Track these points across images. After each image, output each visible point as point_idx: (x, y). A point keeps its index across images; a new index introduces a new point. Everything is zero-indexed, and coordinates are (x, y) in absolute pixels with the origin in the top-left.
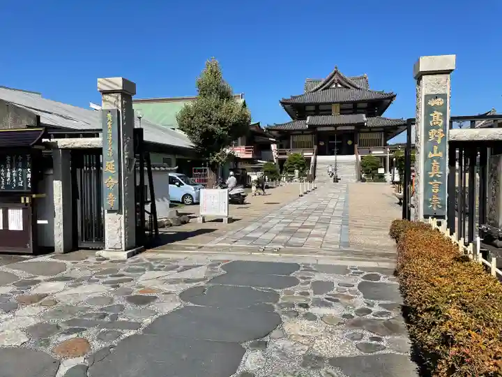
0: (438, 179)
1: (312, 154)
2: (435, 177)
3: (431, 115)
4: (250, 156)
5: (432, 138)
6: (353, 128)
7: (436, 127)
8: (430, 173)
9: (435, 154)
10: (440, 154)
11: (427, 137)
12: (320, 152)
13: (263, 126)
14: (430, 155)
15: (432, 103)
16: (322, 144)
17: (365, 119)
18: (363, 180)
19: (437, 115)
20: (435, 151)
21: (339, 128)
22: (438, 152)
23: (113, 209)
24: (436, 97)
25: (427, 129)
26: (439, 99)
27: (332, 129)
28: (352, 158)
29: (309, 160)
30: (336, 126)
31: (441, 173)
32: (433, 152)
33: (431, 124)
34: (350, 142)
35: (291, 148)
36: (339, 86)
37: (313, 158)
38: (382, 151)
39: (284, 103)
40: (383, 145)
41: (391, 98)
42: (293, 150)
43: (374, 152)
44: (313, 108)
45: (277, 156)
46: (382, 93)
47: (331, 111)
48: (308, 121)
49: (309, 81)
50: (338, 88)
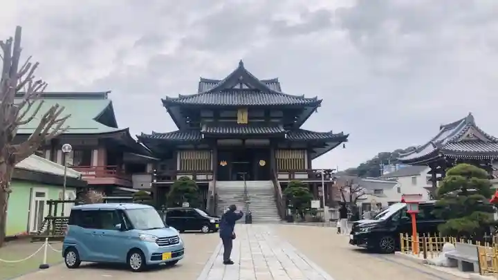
1: (210, 177)
6: (266, 142)
12: (222, 175)
13: (134, 135)
16: (223, 164)
17: (283, 130)
18: (289, 219)
21: (248, 141)
27: (237, 142)
28: (267, 185)
29: (204, 187)
30: (243, 137)
34: (262, 163)
35: (178, 169)
36: (245, 87)
37: (211, 184)
38: (306, 176)
39: (168, 104)
40: (306, 168)
41: (315, 104)
42: (181, 172)
43: (297, 176)
44: (211, 114)
45: (155, 181)
46: (302, 98)
47: (236, 118)
48: (204, 130)
49: (204, 81)
50: (245, 90)
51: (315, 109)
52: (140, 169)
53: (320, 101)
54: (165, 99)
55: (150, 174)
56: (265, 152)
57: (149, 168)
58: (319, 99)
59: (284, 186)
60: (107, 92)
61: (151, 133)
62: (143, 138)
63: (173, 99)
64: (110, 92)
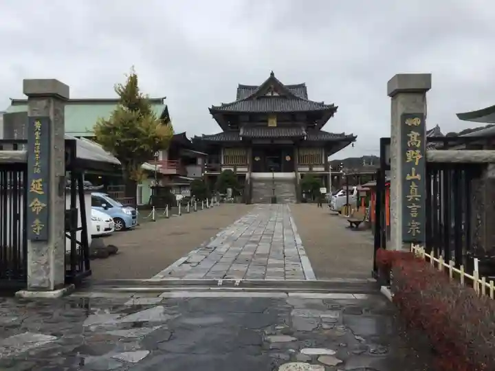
0: (417, 203)
1: (246, 169)
2: (414, 201)
3: (408, 135)
4: (173, 172)
5: (409, 160)
6: (291, 142)
7: (415, 149)
8: (408, 197)
9: (413, 177)
10: (418, 177)
11: (404, 157)
12: (256, 169)
13: (189, 137)
14: (409, 178)
15: (409, 122)
16: (257, 159)
17: (304, 132)
18: (304, 201)
19: (414, 135)
20: (413, 174)
21: (276, 142)
22: (416, 175)
23: (39, 239)
24: (412, 116)
25: (405, 149)
26: (416, 119)
27: (268, 142)
28: (290, 175)
29: (242, 177)
30: (272, 139)
31: (420, 196)
32: (411, 175)
33: (409, 145)
34: (288, 158)
35: (223, 163)
36: (275, 94)
37: (247, 175)
38: (323, 169)
39: (214, 112)
40: (323, 162)
41: (332, 110)
42: (225, 165)
43: (314, 169)
44: (247, 118)
45: (206, 172)
46: (322, 104)
47: (267, 121)
48: (241, 133)
49: (241, 88)
50: (275, 97)
51: (332, 115)
52: (193, 161)
53: (337, 107)
54: (211, 107)
55: (199, 165)
56: (290, 150)
57: (200, 161)
58: (335, 106)
59: (302, 176)
60: (163, 99)
61: (201, 136)
62: (196, 139)
63: (217, 108)
64: (165, 98)
